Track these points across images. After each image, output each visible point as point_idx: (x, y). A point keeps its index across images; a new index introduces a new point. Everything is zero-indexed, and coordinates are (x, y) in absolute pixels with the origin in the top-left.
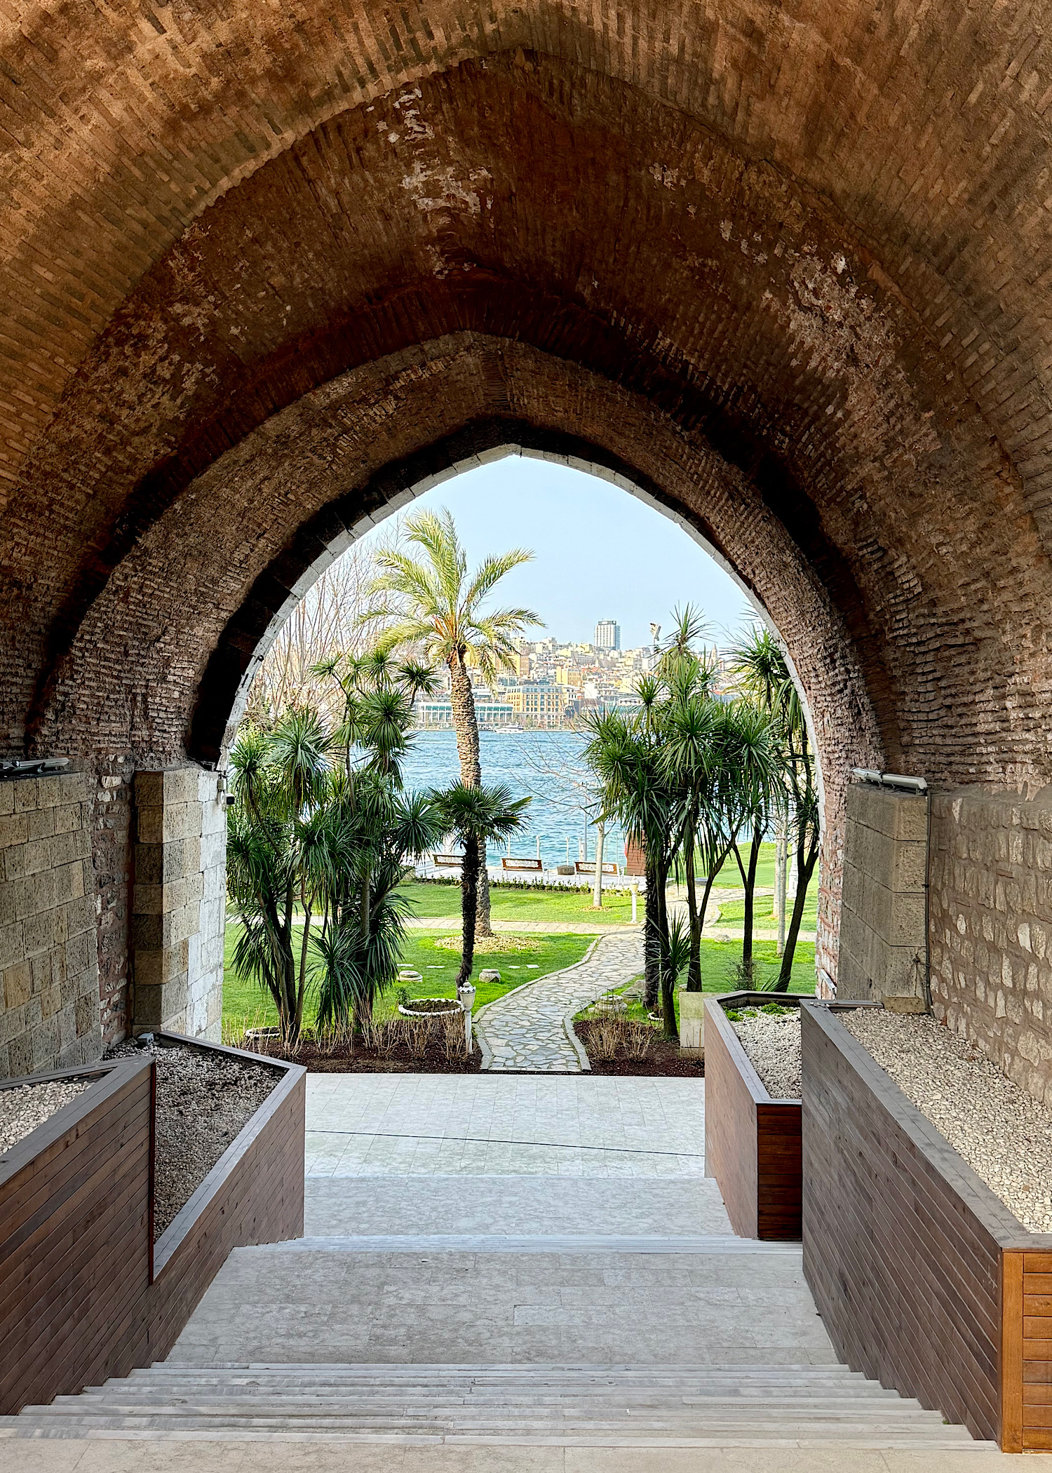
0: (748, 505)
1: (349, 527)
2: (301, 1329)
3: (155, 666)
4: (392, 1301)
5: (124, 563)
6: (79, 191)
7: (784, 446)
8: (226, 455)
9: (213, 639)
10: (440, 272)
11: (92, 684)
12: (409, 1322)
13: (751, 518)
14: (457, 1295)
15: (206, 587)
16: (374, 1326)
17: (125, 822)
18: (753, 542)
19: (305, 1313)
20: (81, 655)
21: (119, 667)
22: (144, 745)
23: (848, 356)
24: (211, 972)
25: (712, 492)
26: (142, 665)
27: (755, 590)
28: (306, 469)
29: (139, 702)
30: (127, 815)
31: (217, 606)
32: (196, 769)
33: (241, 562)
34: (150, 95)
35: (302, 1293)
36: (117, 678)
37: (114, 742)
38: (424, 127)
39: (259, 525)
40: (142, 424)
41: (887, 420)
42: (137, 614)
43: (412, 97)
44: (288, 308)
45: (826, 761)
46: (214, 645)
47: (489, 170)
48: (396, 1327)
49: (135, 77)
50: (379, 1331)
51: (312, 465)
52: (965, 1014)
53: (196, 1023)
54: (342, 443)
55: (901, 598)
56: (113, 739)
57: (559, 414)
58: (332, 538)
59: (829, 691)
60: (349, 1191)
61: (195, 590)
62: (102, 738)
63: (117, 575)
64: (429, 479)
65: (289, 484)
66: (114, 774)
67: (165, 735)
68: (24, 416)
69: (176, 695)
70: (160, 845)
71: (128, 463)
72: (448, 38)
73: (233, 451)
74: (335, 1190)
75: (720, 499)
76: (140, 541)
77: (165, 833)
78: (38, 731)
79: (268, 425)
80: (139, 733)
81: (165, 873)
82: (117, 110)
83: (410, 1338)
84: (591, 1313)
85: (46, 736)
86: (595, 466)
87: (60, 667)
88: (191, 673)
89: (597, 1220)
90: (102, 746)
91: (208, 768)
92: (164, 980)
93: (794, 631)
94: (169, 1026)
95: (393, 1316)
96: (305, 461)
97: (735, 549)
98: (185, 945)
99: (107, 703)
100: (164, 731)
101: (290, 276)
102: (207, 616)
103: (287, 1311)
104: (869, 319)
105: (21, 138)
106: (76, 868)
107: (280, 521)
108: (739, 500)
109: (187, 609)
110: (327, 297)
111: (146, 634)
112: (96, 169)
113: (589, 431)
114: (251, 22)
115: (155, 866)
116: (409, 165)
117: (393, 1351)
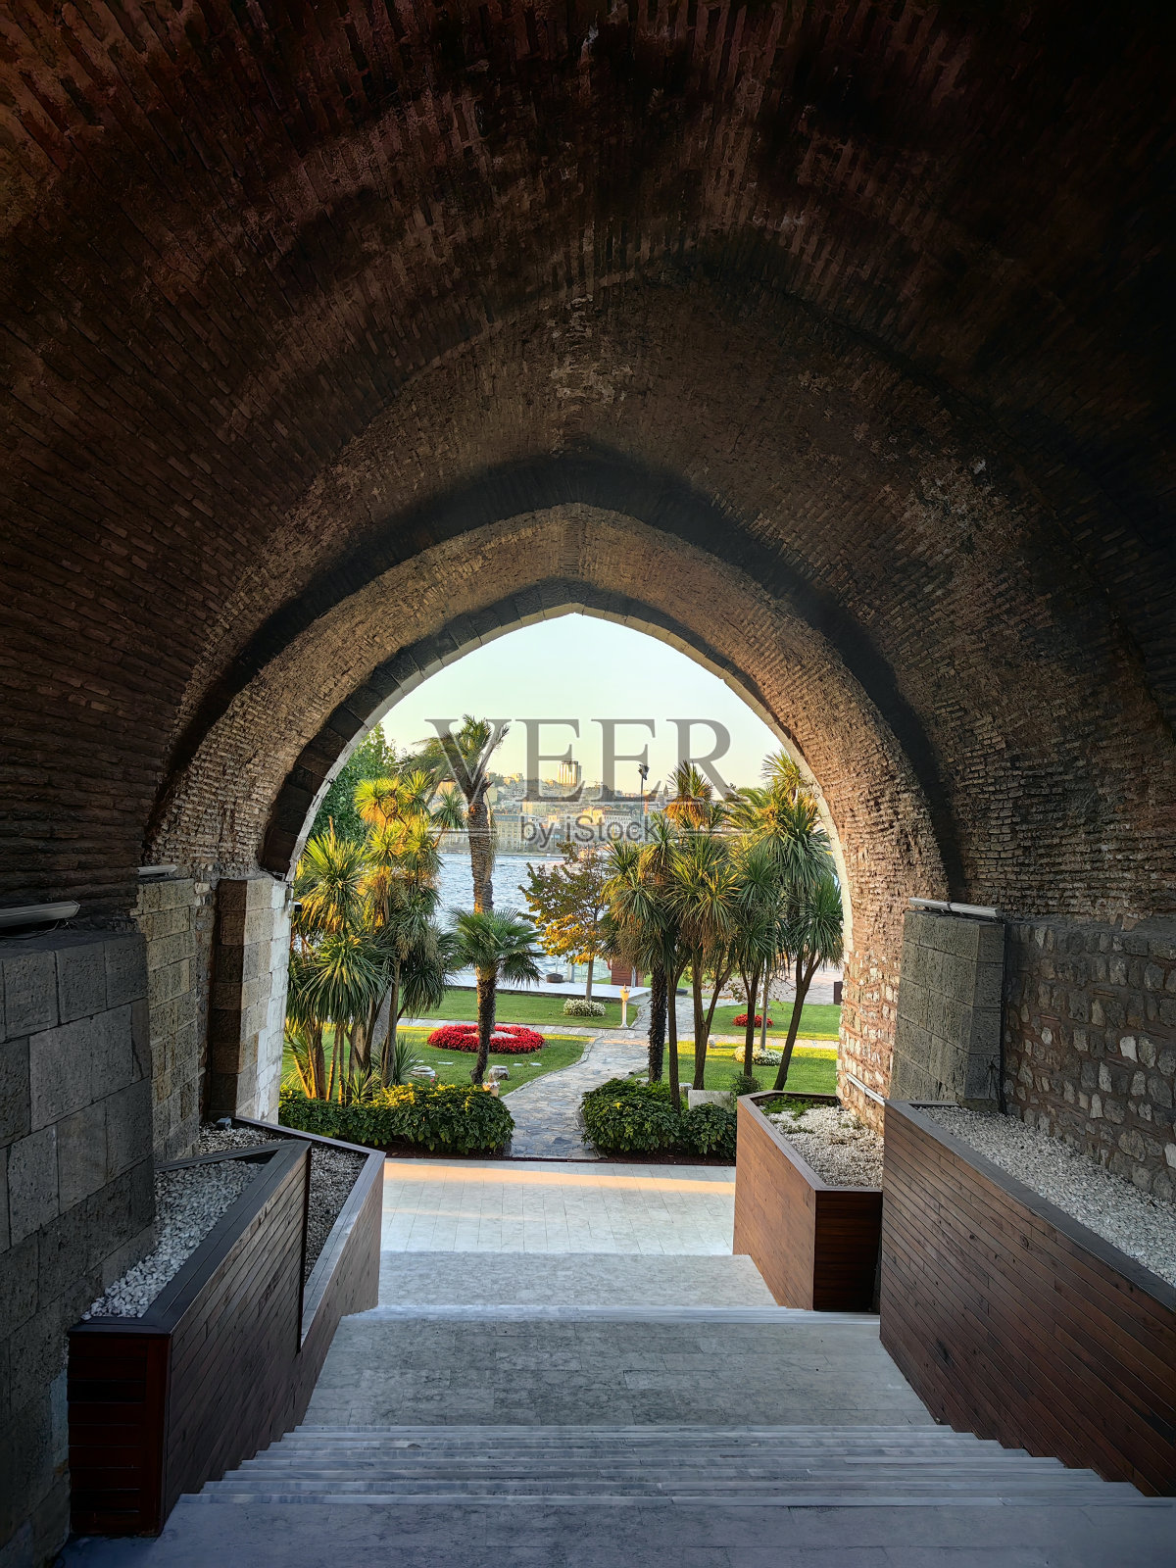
0: (803, 667)
1: (422, 668)
2: (427, 1393)
3: (244, 786)
4: (506, 1366)
5: (244, 691)
6: (326, 357)
7: (868, 617)
8: (344, 601)
9: (291, 761)
10: (556, 452)
11: (195, 799)
12: (529, 1386)
13: (805, 678)
14: (566, 1361)
15: (294, 716)
16: (496, 1390)
17: (210, 925)
18: (802, 698)
19: (427, 1377)
20: (195, 772)
21: (217, 785)
22: (227, 856)
23: (962, 544)
24: (273, 1063)
25: (767, 654)
26: (235, 784)
27: (794, 739)
28: (395, 616)
29: (228, 815)
30: (212, 917)
31: (299, 734)
32: (269, 879)
33: (325, 695)
34: (403, 279)
35: (418, 1359)
36: (214, 794)
37: (206, 853)
38: (585, 327)
39: (346, 663)
40: (282, 569)
41: (994, 599)
42: (238, 737)
43: (584, 300)
44: (422, 475)
45: (857, 890)
46: (290, 768)
47: (631, 368)
48: (516, 1391)
49: (398, 263)
50: (502, 1395)
51: (400, 612)
52: (1048, 1114)
53: (261, 1110)
54: (429, 594)
55: (979, 753)
56: (206, 849)
57: (625, 580)
58: (406, 677)
59: (868, 830)
60: (410, 1264)
61: (286, 718)
62: (197, 848)
63: (236, 701)
64: (499, 629)
65: (378, 628)
66: (205, 881)
67: (245, 847)
68: (239, 556)
69: (256, 811)
70: (241, 947)
71: (261, 602)
72: (652, 250)
73: (353, 596)
74: (398, 1263)
75: (774, 659)
76: (262, 672)
77: (246, 936)
78: (153, 839)
79: (387, 574)
80: (225, 844)
81: (244, 972)
82: (375, 289)
83: (534, 1402)
84: (698, 1377)
85: (160, 844)
86: (652, 626)
87: (178, 783)
88: (270, 792)
89: (649, 1292)
90: (197, 855)
91: (279, 878)
92: (240, 1071)
93: (832, 776)
94: (242, 1112)
95: (511, 1381)
96: (396, 609)
97: (782, 705)
98: (256, 1037)
99: (205, 817)
100: (244, 844)
101: (433, 447)
102: (290, 742)
103: (409, 1376)
104: (998, 514)
105: (296, 306)
106: (185, 964)
107: (363, 660)
108: (795, 662)
109: (276, 735)
110: (455, 467)
111: (241, 755)
112: (344, 341)
113: (652, 595)
114: (502, 221)
115: (235, 965)
116: (561, 360)
117: (519, 1412)
